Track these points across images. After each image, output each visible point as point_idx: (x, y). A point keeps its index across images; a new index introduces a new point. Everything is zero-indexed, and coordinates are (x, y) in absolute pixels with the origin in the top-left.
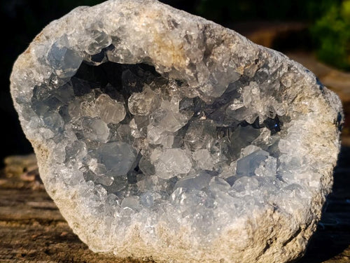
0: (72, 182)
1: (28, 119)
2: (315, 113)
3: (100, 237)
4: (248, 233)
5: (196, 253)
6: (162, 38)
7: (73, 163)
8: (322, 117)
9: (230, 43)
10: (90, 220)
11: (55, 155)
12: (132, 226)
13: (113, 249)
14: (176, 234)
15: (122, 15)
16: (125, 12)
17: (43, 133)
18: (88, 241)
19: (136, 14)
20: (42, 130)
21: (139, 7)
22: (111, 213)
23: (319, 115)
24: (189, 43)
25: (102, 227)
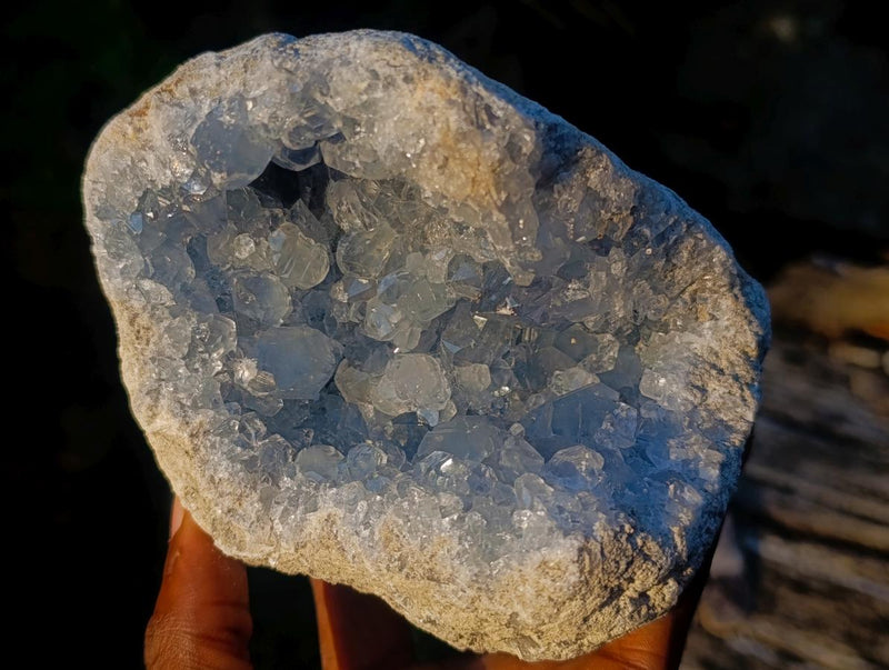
0: (194, 402)
1: (118, 257)
2: (720, 323)
3: (243, 526)
4: (581, 571)
5: (461, 593)
6: (458, 141)
7: (204, 362)
8: (732, 332)
9: (588, 167)
10: (226, 488)
11: (166, 340)
12: (321, 514)
13: (269, 555)
14: (422, 548)
15: (375, 75)
16: (383, 71)
17: (148, 292)
18: (215, 529)
19: (408, 79)
20: (147, 285)
21: (414, 65)
22: (274, 478)
23: (727, 327)
24: (513, 159)
25: (252, 506)
